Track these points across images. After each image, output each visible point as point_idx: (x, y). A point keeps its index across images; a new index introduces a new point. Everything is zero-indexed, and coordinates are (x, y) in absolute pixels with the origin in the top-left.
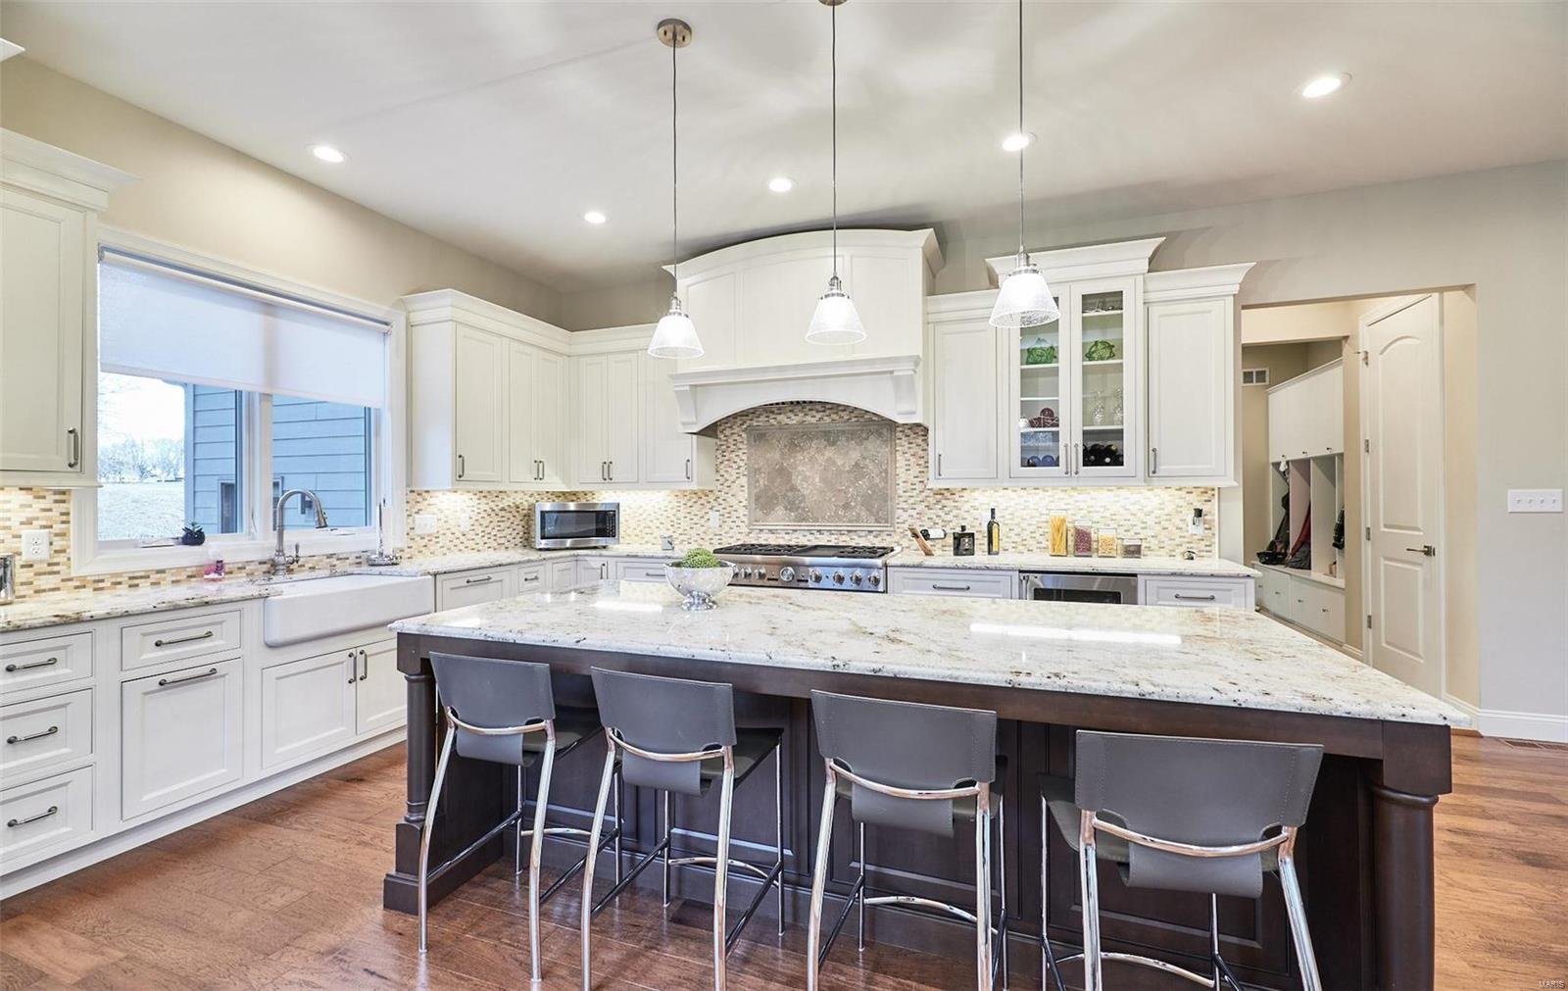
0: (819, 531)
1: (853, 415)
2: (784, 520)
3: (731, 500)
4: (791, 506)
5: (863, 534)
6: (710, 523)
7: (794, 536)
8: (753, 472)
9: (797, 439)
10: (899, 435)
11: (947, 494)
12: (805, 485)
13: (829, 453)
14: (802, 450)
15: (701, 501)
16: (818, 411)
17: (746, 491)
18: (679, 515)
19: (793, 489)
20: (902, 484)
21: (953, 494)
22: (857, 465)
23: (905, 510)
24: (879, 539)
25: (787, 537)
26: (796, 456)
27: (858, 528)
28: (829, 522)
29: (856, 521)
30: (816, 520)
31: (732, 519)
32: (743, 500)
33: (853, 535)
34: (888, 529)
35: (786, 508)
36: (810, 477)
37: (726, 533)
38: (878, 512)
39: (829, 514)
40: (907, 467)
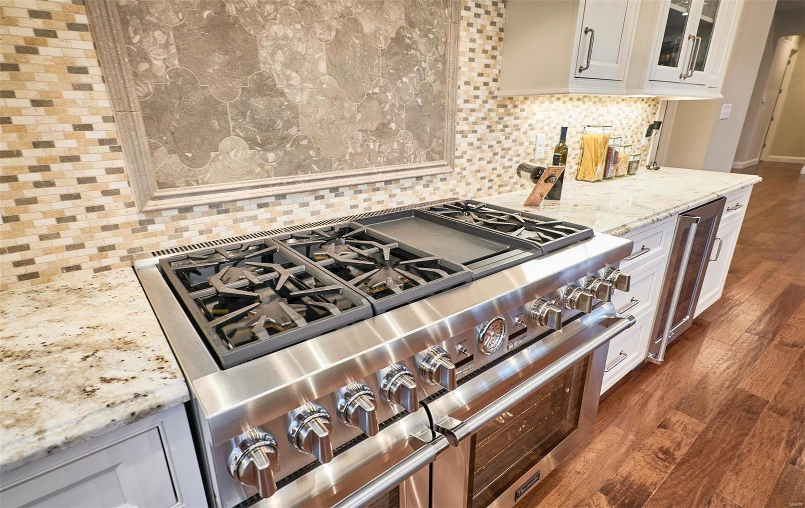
0: (334, 190)
2: (250, 173)
4: (264, 136)
5: (407, 184)
7: (279, 208)
11: (510, 106)
12: (295, 79)
17: (100, 88)
19: (266, 87)
20: (463, 87)
21: (515, 106)
22: (398, 39)
23: (464, 134)
24: (431, 189)
25: (263, 214)
27: (401, 174)
28: (352, 167)
29: (400, 160)
30: (326, 165)
31: (60, 190)
32: (96, 120)
33: (394, 189)
34: (443, 170)
35: (252, 143)
36: (304, 57)
37: (42, 238)
38: (431, 141)
39: (351, 150)
40: (471, 55)
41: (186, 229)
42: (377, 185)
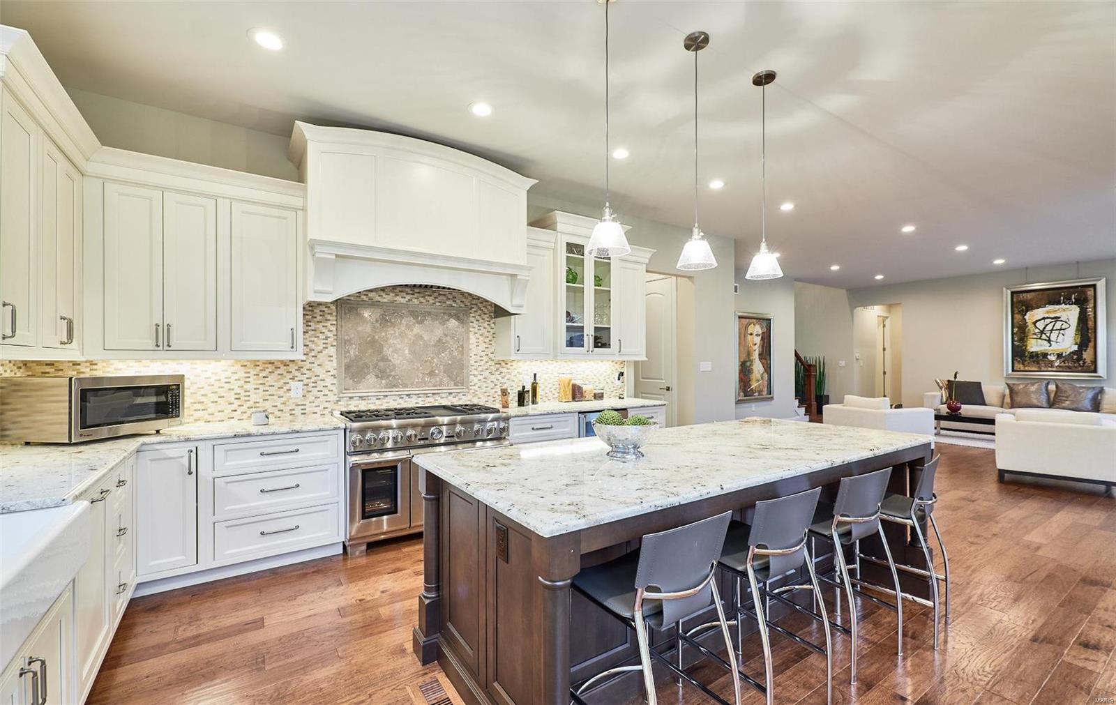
0: (407, 395)
1: (437, 300)
2: (375, 387)
3: (317, 370)
4: (382, 375)
5: (443, 395)
6: (292, 394)
7: (384, 401)
8: (343, 344)
9: (389, 315)
10: (472, 319)
11: (503, 364)
12: (396, 356)
13: (417, 329)
14: (393, 325)
15: (279, 371)
16: (407, 294)
17: (335, 361)
18: (247, 386)
19: (385, 359)
20: (473, 357)
21: (506, 364)
22: (440, 341)
23: (475, 376)
24: (457, 398)
25: (378, 402)
26: (386, 332)
27: (441, 391)
28: (417, 387)
29: (440, 386)
30: (405, 385)
31: (318, 389)
32: (332, 370)
33: (437, 397)
34: (464, 390)
35: (377, 377)
36: (400, 349)
37: (310, 402)
38: (456, 378)
39: (417, 380)
40: (477, 344)
41: (350, 405)
42: (429, 395)
